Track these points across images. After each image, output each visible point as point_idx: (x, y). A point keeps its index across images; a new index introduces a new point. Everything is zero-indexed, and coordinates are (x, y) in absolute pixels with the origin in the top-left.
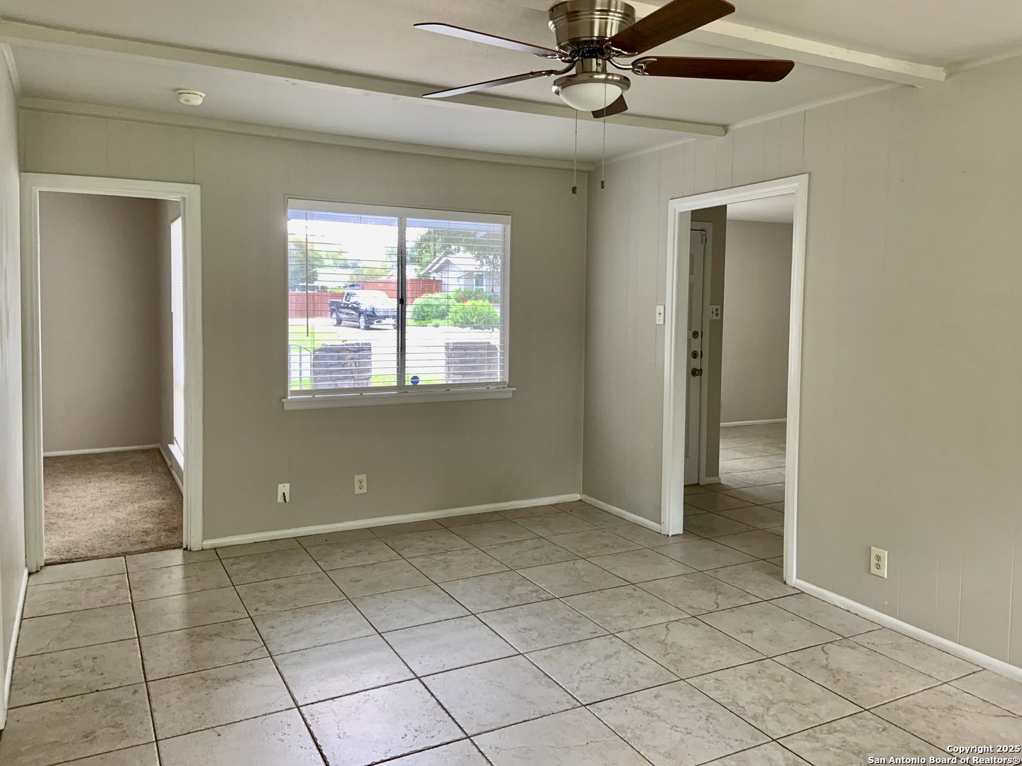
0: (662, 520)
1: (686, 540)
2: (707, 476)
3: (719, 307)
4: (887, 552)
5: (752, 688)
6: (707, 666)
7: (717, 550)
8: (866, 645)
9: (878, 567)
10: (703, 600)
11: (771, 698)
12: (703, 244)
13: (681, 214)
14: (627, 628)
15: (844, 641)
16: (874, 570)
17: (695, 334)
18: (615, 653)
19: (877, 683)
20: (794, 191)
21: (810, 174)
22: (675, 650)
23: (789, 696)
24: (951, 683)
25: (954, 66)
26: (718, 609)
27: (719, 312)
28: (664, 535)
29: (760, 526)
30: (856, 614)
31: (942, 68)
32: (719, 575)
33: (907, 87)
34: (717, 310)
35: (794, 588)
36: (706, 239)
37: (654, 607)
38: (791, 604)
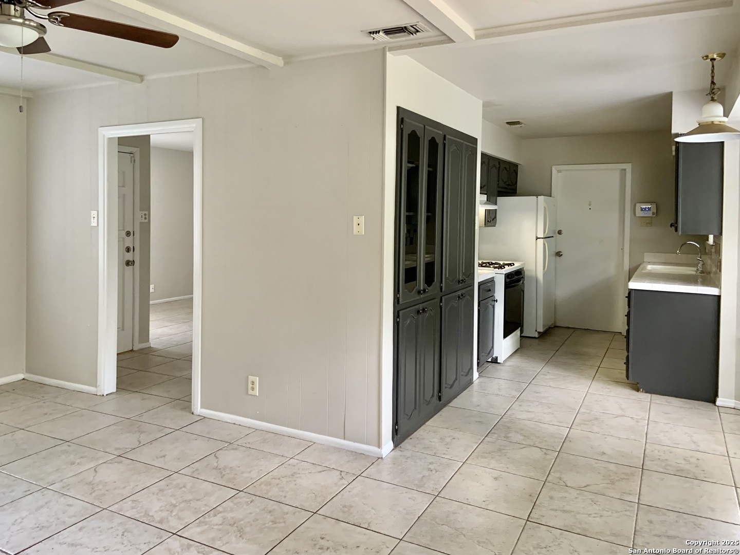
0: (98, 384)
1: (119, 396)
2: (139, 343)
3: (147, 213)
4: (258, 378)
5: (161, 499)
6: (126, 492)
7: (143, 399)
8: (244, 445)
9: (253, 389)
10: (128, 440)
11: (174, 502)
12: (132, 164)
13: (110, 139)
14: (60, 479)
15: (231, 447)
16: (250, 392)
17: (128, 234)
18: (46, 503)
19: (249, 470)
20: (193, 130)
21: (203, 119)
22: (100, 487)
23: (188, 497)
24: (295, 458)
25: (288, 58)
26: (141, 445)
27: (148, 217)
28: (100, 395)
29: (179, 374)
30: (240, 425)
31: (281, 58)
32: (143, 419)
33: (261, 67)
34: (145, 215)
35: (199, 415)
36: (134, 160)
37: (85, 457)
38: (197, 428)
